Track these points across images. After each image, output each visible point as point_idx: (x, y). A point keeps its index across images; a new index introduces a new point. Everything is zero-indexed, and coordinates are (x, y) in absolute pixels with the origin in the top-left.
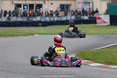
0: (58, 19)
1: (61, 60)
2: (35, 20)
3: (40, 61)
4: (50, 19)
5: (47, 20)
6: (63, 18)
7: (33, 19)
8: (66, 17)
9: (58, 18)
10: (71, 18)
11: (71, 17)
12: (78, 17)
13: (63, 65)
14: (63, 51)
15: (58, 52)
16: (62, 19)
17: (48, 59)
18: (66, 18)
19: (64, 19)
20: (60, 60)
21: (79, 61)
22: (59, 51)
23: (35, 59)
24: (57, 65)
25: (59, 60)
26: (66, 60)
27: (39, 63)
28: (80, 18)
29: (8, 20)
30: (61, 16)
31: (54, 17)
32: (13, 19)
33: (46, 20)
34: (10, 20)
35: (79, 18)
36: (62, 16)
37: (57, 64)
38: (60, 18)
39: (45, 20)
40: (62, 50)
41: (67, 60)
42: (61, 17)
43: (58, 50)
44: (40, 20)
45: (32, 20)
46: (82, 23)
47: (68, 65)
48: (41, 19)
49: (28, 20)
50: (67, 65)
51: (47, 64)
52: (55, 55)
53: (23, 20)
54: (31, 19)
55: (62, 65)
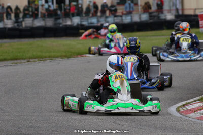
0: (114, 20)
2: (69, 23)
4: (98, 21)
5: (93, 23)
6: (124, 18)
7: (66, 22)
8: (131, 16)
9: (116, 18)
10: (140, 18)
11: (140, 15)
12: (154, 16)
16: (122, 19)
18: (132, 19)
19: (126, 19)
28: (159, 17)
29: (16, 25)
30: (120, 14)
31: (107, 17)
32: (26, 24)
33: (91, 23)
34: (20, 24)
35: (156, 18)
36: (123, 14)
38: (120, 18)
39: (89, 23)
42: (121, 16)
44: (79, 23)
45: (65, 24)
46: (165, 28)
48: (82, 20)
49: (55, 24)
53: (46, 25)
54: (61, 21)
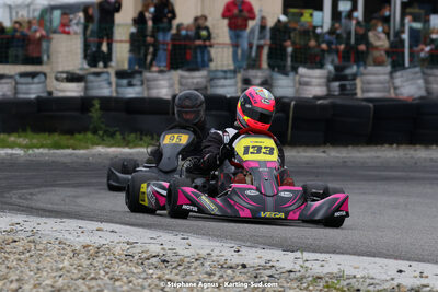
1: (258, 189)
3: (165, 193)
13: (268, 214)
14: (271, 153)
15: (245, 158)
17: (204, 186)
20: (253, 193)
21: (337, 199)
22: (251, 150)
23: (144, 185)
24: (242, 214)
25: (248, 192)
26: (282, 194)
27: (163, 201)
37: (243, 208)
40: (263, 150)
41: (287, 195)
43: (247, 149)
47: (287, 214)
50: (282, 215)
51: (195, 209)
52: (233, 168)
55: (262, 215)
